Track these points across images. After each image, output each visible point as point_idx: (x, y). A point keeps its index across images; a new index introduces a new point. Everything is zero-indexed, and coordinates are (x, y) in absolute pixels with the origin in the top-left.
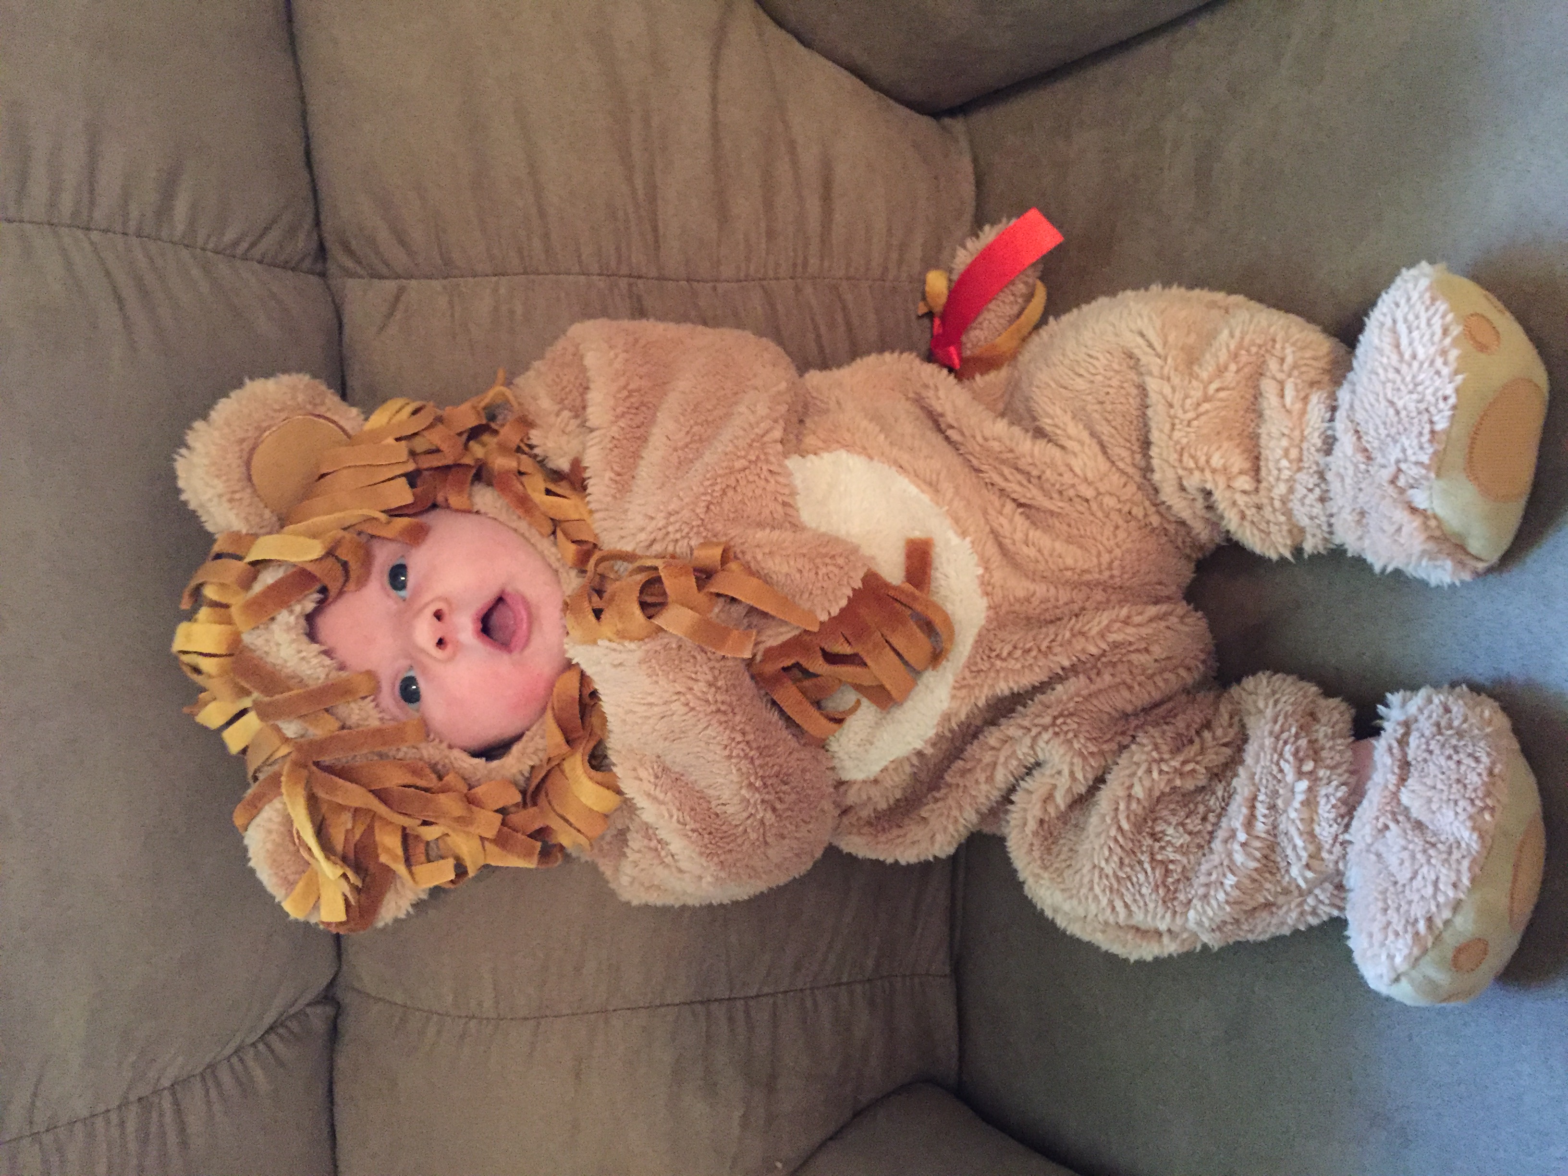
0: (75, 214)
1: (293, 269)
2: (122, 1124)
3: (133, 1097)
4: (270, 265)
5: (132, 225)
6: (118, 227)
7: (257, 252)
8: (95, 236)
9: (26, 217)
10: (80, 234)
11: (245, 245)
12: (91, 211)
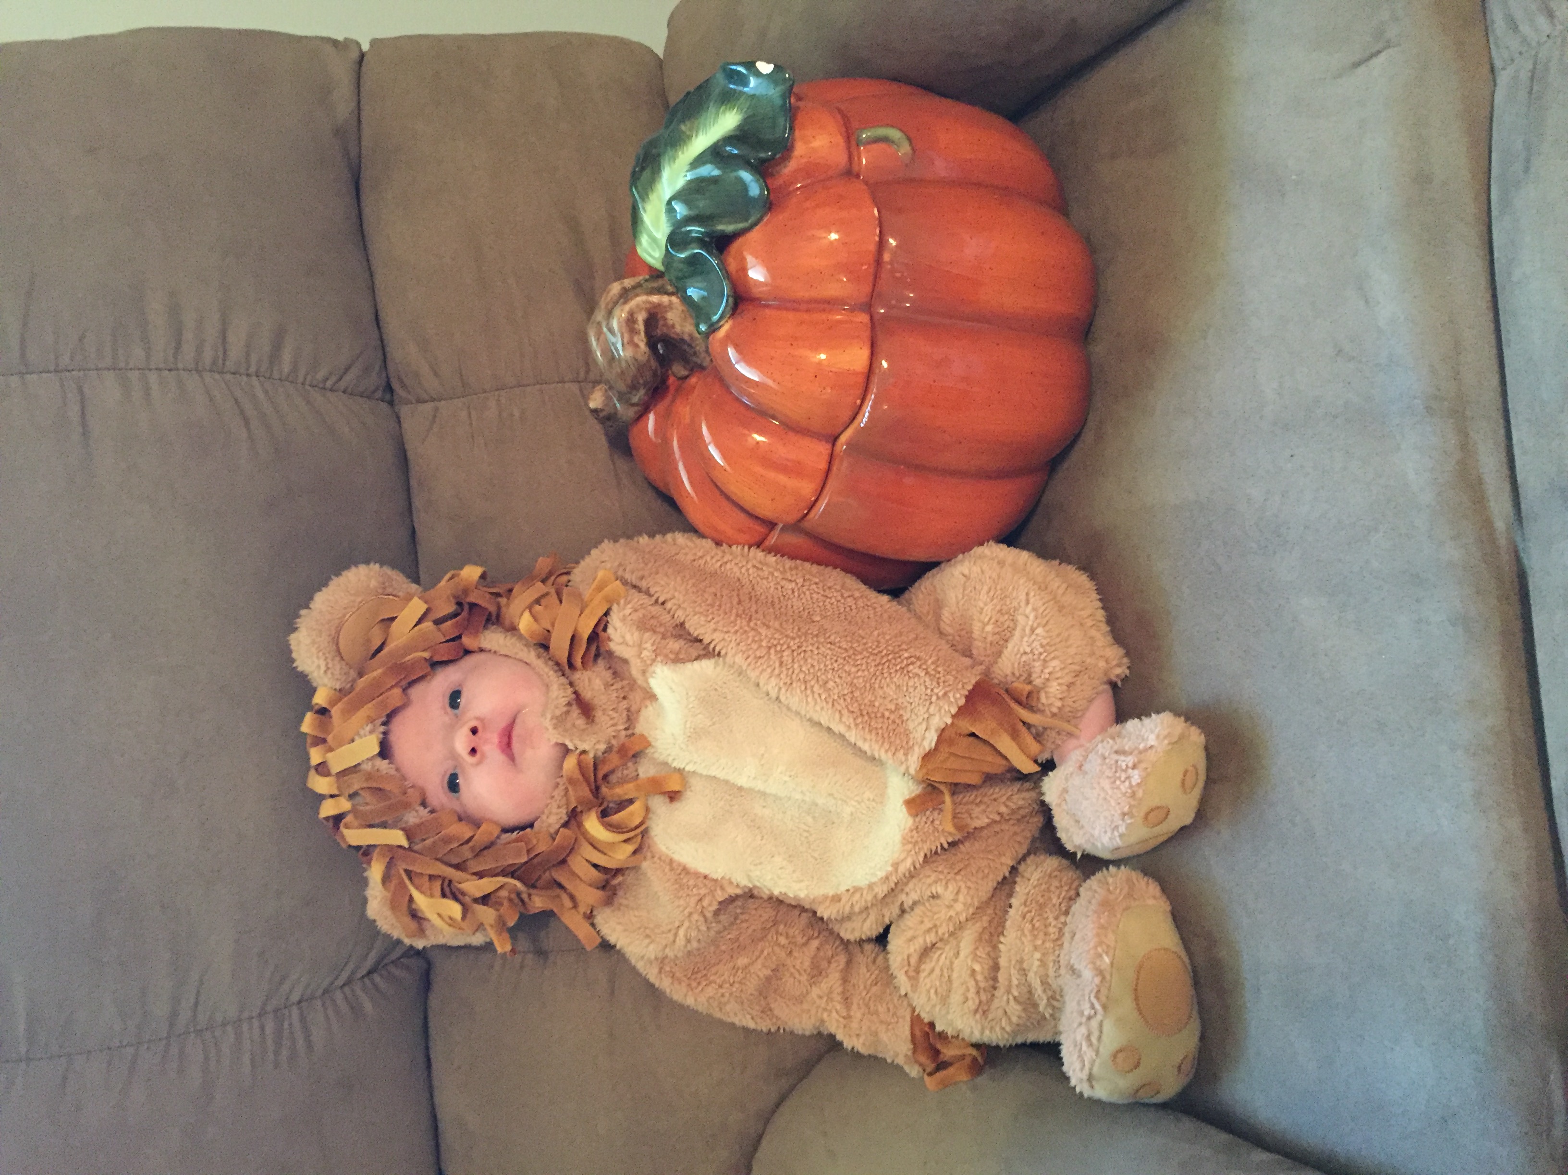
0: (214, 363)
1: (368, 397)
2: (262, 1028)
3: (269, 1008)
4: (351, 394)
5: (253, 370)
6: (242, 370)
7: (342, 384)
8: (228, 377)
9: (180, 366)
10: (217, 376)
11: (334, 379)
12: (224, 360)
